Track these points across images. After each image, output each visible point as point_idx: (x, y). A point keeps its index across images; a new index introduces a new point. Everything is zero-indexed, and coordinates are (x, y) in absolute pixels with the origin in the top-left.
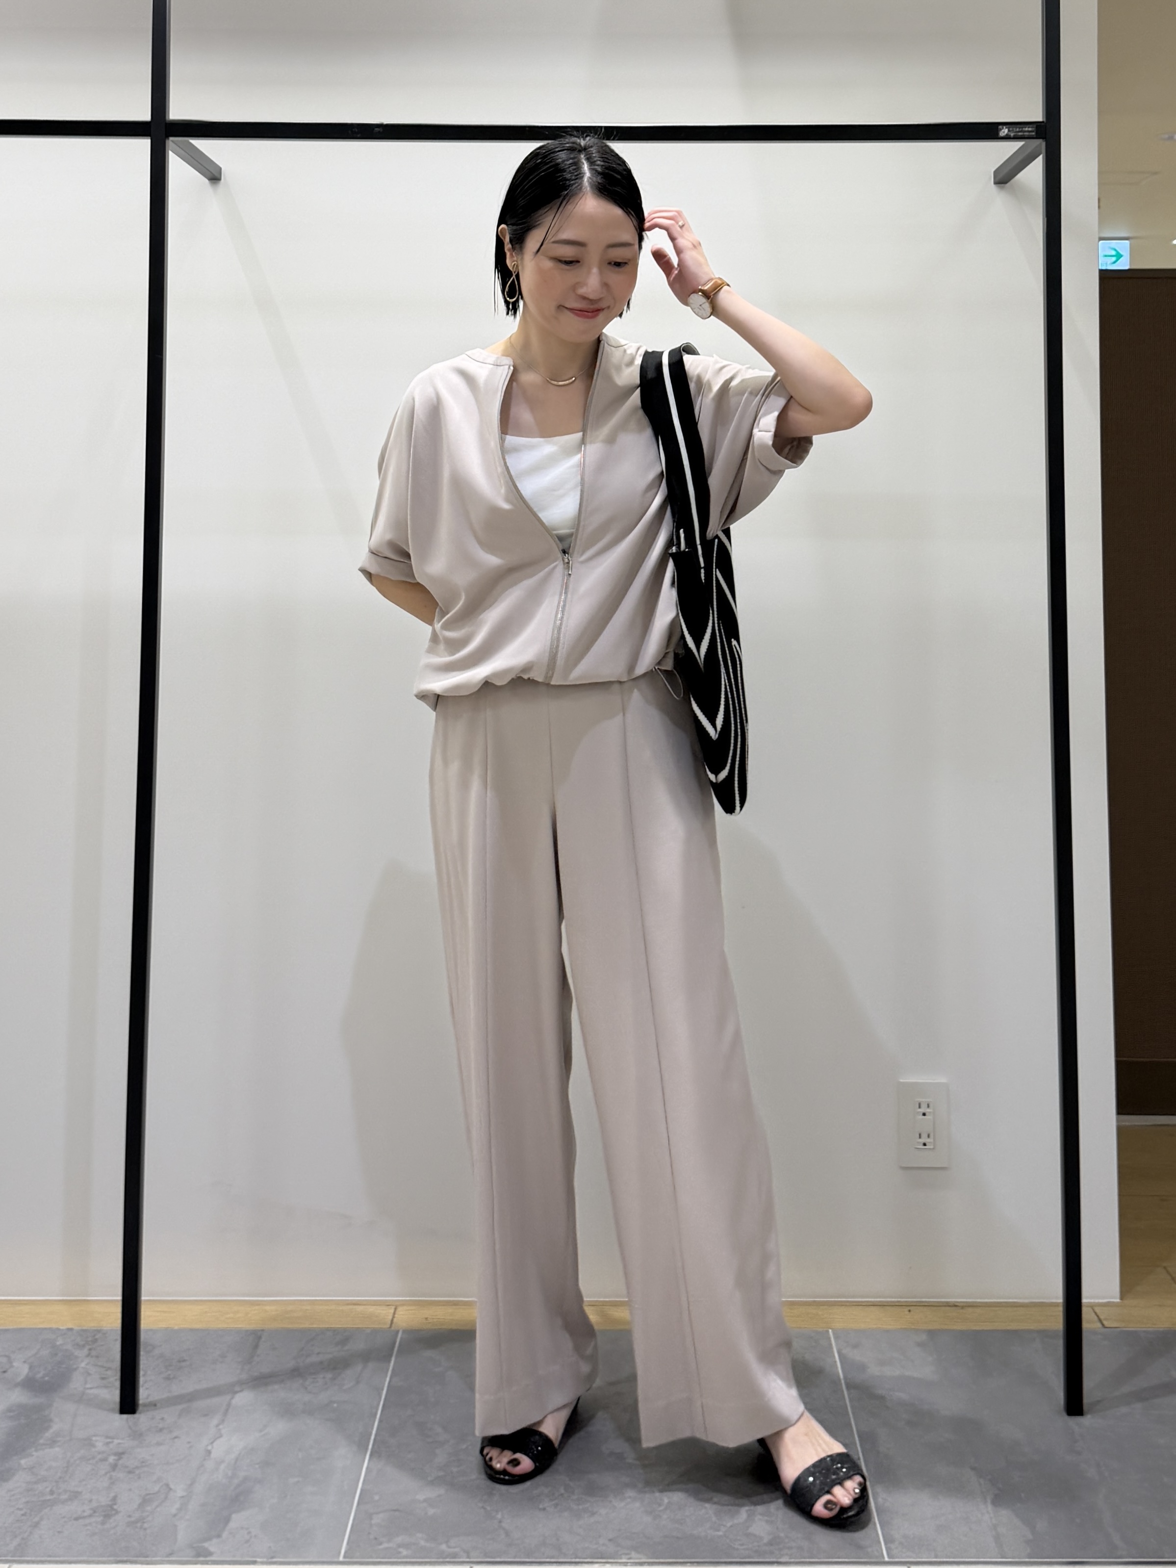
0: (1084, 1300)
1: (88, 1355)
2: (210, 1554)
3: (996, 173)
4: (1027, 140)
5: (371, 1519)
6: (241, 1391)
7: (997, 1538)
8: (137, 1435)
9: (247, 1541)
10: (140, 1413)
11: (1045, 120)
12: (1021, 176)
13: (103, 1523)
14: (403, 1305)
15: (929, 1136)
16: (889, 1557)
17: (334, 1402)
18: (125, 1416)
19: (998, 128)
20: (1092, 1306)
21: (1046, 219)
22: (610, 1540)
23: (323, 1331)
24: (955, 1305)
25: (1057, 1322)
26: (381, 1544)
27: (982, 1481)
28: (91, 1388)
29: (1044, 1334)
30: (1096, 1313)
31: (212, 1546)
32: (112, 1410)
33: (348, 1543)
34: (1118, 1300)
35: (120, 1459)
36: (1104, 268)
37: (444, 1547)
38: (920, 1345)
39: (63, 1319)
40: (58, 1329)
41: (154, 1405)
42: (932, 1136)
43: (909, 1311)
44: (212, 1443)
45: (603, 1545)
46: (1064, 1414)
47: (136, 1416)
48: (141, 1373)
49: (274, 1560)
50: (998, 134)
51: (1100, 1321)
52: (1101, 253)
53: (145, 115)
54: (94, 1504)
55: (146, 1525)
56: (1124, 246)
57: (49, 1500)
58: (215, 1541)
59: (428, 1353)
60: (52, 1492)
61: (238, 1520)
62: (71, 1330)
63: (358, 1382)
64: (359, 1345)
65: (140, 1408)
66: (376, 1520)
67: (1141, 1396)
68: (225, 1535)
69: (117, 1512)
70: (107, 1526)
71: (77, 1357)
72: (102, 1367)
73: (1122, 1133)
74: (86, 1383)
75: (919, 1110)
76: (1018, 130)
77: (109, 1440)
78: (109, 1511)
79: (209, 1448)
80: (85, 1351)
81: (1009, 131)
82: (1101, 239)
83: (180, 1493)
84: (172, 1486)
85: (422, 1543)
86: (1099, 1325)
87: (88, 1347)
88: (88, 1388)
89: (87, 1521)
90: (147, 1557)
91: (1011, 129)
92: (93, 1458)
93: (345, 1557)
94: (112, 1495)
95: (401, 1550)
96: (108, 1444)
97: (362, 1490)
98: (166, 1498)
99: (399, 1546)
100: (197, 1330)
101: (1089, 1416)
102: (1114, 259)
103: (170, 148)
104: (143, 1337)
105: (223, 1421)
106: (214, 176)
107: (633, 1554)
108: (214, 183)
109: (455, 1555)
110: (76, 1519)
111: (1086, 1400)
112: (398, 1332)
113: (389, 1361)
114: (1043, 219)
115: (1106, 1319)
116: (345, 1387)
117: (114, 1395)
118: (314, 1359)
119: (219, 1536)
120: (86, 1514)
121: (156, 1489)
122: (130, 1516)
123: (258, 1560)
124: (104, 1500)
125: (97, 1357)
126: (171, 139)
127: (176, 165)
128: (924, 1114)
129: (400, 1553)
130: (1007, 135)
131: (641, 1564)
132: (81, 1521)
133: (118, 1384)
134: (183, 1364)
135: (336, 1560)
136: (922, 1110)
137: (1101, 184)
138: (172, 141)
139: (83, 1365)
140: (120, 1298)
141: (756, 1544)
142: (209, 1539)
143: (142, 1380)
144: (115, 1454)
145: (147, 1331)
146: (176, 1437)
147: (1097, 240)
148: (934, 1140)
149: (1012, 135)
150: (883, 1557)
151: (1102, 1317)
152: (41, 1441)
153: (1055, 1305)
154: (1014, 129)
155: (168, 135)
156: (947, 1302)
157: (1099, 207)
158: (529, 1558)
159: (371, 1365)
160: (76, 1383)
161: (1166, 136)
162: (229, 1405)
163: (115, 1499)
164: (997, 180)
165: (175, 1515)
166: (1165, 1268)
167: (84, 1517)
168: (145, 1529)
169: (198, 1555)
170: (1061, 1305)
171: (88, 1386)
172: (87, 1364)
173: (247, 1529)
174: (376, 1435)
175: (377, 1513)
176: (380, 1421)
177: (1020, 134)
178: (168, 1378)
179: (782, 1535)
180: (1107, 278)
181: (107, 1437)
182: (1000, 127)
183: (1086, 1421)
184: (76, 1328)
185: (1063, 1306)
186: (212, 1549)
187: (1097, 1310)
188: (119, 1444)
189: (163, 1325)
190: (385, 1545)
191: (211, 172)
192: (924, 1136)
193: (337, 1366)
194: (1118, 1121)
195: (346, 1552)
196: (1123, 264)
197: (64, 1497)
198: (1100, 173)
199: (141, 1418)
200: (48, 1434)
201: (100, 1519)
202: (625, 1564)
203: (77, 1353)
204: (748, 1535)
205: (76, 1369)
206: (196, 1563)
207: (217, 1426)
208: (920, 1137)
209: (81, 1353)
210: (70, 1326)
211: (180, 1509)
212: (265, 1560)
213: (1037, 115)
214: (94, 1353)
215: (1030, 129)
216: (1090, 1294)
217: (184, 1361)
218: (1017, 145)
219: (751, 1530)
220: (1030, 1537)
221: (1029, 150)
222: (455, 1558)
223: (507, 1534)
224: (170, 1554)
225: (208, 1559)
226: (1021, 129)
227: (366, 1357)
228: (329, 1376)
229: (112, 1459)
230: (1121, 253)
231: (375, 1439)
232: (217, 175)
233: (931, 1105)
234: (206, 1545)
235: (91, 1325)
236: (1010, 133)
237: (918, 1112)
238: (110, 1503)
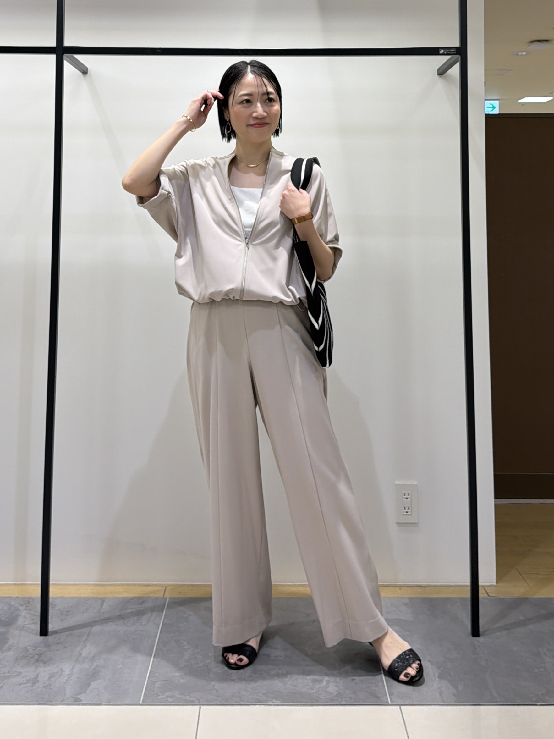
0: (480, 584)
1: (25, 609)
2: (81, 701)
3: (438, 70)
4: (452, 55)
5: (155, 684)
6: (95, 625)
7: (441, 693)
8: (48, 646)
9: (98, 695)
10: (49, 636)
11: (460, 46)
12: (450, 71)
13: (32, 686)
14: (168, 586)
15: (409, 508)
16: (391, 702)
17: (138, 631)
18: (42, 637)
19: (439, 50)
20: (483, 586)
21: (461, 91)
22: (264, 694)
23: (133, 599)
24: (421, 586)
25: (468, 594)
26: (159, 696)
27: (433, 667)
28: (27, 624)
29: (462, 599)
30: (485, 590)
31: (81, 697)
32: (36, 634)
33: (144, 696)
34: (495, 584)
35: (39, 657)
36: (487, 113)
37: (188, 698)
38: (406, 604)
39: (14, 593)
40: (12, 597)
41: (55, 632)
42: (410, 508)
43: (400, 589)
44: (82, 649)
45: (261, 696)
46: (471, 636)
47: (47, 637)
48: (50, 617)
49: (110, 703)
50: (439, 52)
51: (487, 594)
52: (486, 107)
53: (53, 44)
54: (28, 678)
55: (52, 687)
56: (496, 103)
57: (7, 676)
58: (83, 695)
59: (180, 608)
60: (9, 672)
61: (94, 685)
62: (18, 597)
63: (148, 621)
64: (149, 604)
65: (49, 633)
66: (157, 685)
67: (507, 628)
68: (88, 692)
69: (38, 681)
70: (33, 688)
71: (20, 610)
72: (32, 614)
73: (496, 506)
74: (24, 621)
75: (404, 497)
76: (448, 51)
77: (35, 648)
78: (35, 681)
79: (81, 652)
80: (24, 607)
81: (444, 51)
82: (486, 100)
83: (67, 672)
84: (63, 669)
85: (178, 696)
86: (486, 595)
87: (26, 605)
88: (26, 624)
89: (25, 685)
90: (52, 702)
91: (445, 50)
92: (28, 656)
93: (143, 702)
94: (36, 673)
95: (168, 698)
96: (34, 650)
97: (150, 671)
98: (61, 675)
99: (168, 697)
100: (76, 597)
101: (483, 637)
102: (491, 109)
103: (65, 58)
104: (51, 601)
105: (87, 639)
106: (84, 71)
107: (274, 700)
108: (85, 75)
109: (193, 701)
110: (20, 684)
111: (481, 629)
112: (166, 598)
113: (163, 612)
114: (460, 91)
115: (490, 593)
116: (143, 624)
117: (38, 627)
118: (128, 611)
119: (85, 692)
120: (24, 682)
121: (57, 670)
122: (45, 683)
123: (103, 703)
124: (33, 676)
125: (30, 610)
126: (65, 55)
127: (67, 67)
128: (407, 498)
129: (167, 700)
130: (443, 53)
131: (278, 705)
132: (22, 686)
133: (39, 623)
134: (69, 613)
135: (138, 703)
136: (406, 497)
137: (485, 75)
138: (66, 56)
139: (23, 613)
140: (40, 583)
141: (331, 696)
142: (80, 694)
143: (50, 620)
144: (37, 655)
145: (52, 598)
146: (66, 647)
147: (484, 100)
148: (411, 510)
149: (445, 53)
150: (388, 702)
151: (488, 592)
152: (4, 649)
153: (467, 586)
154: (446, 50)
155: (63, 53)
156: (417, 585)
157: (485, 85)
158: (226, 702)
159: (154, 614)
160: (20, 621)
161: (515, 53)
162: (90, 632)
163: (37, 675)
164: (439, 73)
165: (65, 682)
166: (517, 570)
167: (24, 684)
168: (51, 689)
169: (76, 701)
170: (469, 586)
171: (25, 623)
172: (25, 613)
173: (98, 689)
174: (157, 646)
175: (157, 682)
176: (159, 639)
177: (449, 52)
178: (62, 620)
179: (342, 692)
180: (488, 117)
181: (34, 646)
182: (440, 49)
183: (481, 639)
184: (20, 596)
185: (470, 586)
186: (82, 699)
187: (486, 588)
188: (40, 650)
189: (60, 595)
190: (160, 697)
191: (83, 70)
192: (407, 508)
193: (139, 614)
194: (495, 502)
195: (143, 700)
196: (496, 111)
197: (14, 674)
198: (485, 70)
199: (50, 638)
200: (7, 646)
201: (31, 684)
202: (270, 705)
203: (21, 608)
204: (327, 692)
205: (20, 616)
206: (74, 705)
207: (85, 641)
208: (405, 509)
209: (22, 608)
210: (17, 595)
211: (67, 680)
212: (106, 703)
213: (457, 44)
214: (28, 608)
215: (453, 50)
216: (482, 581)
217: (69, 611)
218: (448, 57)
219: (328, 690)
220: (455, 692)
221: (454, 59)
222: (192, 702)
223: (217, 691)
224: (63, 701)
225: (80, 703)
226: (449, 50)
227: (152, 610)
228: (135, 618)
229: (36, 657)
230: (495, 106)
231: (156, 648)
232: (85, 71)
233: (410, 494)
234: (79, 696)
235: (28, 595)
236: (444, 52)
237: (404, 498)
238: (35, 677)
